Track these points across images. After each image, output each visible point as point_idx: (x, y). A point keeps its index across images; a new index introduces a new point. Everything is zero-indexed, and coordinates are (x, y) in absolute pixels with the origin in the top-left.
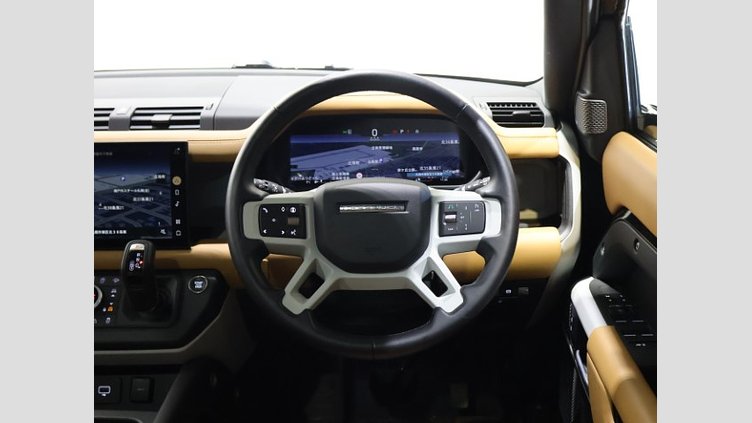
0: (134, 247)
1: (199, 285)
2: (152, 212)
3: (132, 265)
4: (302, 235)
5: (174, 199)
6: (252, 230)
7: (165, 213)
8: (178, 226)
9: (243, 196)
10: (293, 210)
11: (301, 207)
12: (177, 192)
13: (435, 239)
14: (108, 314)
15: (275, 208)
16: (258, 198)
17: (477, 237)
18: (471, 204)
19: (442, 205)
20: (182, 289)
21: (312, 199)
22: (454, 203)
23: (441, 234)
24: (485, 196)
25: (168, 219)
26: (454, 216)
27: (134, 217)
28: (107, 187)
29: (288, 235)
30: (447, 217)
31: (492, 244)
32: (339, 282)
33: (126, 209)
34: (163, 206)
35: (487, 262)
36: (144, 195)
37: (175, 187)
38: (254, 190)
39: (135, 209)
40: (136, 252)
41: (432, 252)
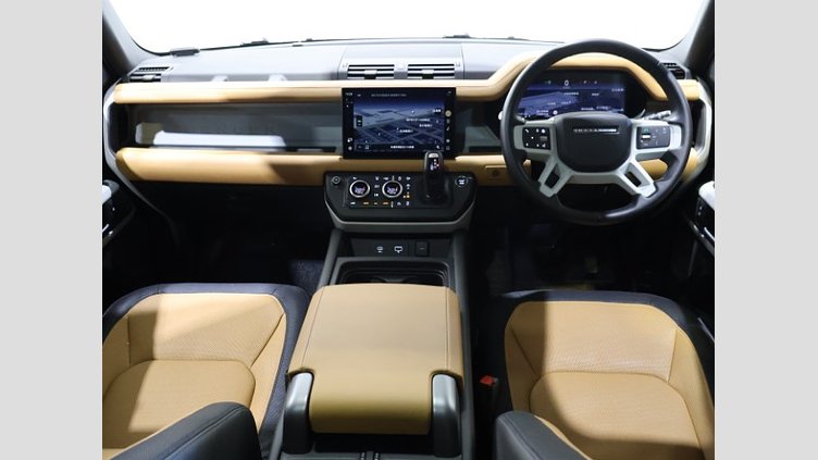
0: (431, 156)
1: (462, 182)
2: (432, 134)
3: (432, 168)
4: (548, 148)
5: (446, 125)
6: (519, 144)
7: (440, 135)
8: (447, 144)
9: (512, 123)
10: (543, 131)
11: (547, 130)
12: (448, 121)
13: (634, 151)
14: (407, 200)
15: (532, 129)
16: (522, 123)
17: (665, 150)
18: (660, 128)
19: (639, 129)
20: (451, 184)
21: (554, 125)
22: (649, 128)
23: (639, 147)
24: (670, 123)
25: (442, 139)
26: (648, 137)
27: (420, 137)
28: (402, 118)
29: (541, 147)
30: (644, 137)
31: (675, 154)
32: (572, 177)
33: (415, 132)
34: (439, 131)
35: (670, 166)
36: (427, 123)
37: (447, 118)
38: (519, 118)
39: (420, 132)
40: (433, 159)
41: (632, 159)
